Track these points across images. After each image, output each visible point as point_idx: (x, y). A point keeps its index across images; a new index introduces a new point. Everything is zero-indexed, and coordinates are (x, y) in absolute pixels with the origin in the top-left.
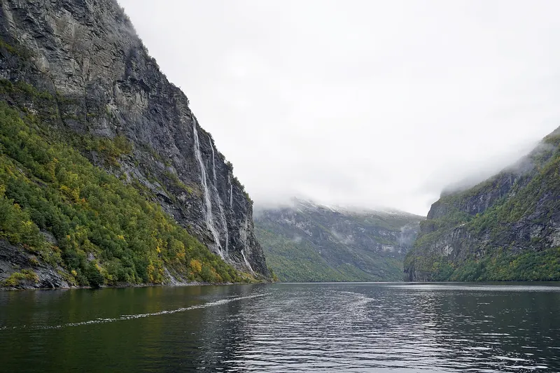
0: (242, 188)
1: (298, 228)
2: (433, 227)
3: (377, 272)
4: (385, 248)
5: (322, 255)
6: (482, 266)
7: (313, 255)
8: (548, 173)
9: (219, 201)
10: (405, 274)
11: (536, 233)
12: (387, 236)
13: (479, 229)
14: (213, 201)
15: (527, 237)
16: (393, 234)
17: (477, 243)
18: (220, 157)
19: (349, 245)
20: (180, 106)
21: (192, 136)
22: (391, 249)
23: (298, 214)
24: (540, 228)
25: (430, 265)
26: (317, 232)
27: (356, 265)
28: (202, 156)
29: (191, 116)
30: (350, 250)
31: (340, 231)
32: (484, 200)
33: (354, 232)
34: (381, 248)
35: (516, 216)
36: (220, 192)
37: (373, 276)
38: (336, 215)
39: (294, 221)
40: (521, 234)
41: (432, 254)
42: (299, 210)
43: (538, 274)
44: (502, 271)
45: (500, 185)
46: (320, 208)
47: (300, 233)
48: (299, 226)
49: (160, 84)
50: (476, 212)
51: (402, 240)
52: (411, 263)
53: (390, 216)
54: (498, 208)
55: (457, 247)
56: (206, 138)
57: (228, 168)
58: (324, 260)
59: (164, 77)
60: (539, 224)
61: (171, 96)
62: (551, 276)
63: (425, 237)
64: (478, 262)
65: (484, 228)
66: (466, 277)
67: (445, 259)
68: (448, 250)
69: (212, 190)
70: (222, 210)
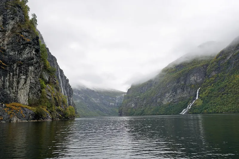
0: (71, 86)
1: (79, 97)
2: (128, 97)
3: (108, 113)
4: (111, 104)
5: (88, 107)
6: (143, 110)
7: (85, 107)
8: (163, 82)
9: (66, 92)
10: (119, 114)
11: (159, 100)
12: (112, 99)
13: (143, 98)
14: (64, 92)
15: (156, 101)
16: (114, 99)
17: (142, 103)
18: (65, 77)
19: (98, 103)
20: (55, 62)
21: (58, 71)
22: (113, 104)
23: (79, 91)
24: (160, 99)
25: (127, 111)
26: (86, 98)
27: (100, 110)
28: (61, 78)
29: (58, 65)
30: (98, 105)
31: (94, 97)
32: (145, 88)
33: (100, 98)
34: (109, 104)
35: (154, 95)
36: (65, 88)
37: (106, 114)
38: (93, 91)
39: (78, 94)
40: (155, 101)
41: (128, 107)
42: (80, 90)
43: (158, 113)
44: (149, 112)
45: (149, 84)
46: (87, 89)
47: (80, 98)
48: (79, 95)
49: (49, 56)
50: (142, 92)
51: (117, 101)
52: (121, 110)
53: (113, 92)
54: (149, 91)
55: (136, 104)
56: (61, 71)
57: (68, 81)
58: (89, 109)
59: (50, 53)
60: (159, 97)
61: (52, 59)
62: (162, 113)
63: (126, 101)
64: (142, 109)
65: (144, 99)
66: (138, 114)
67: (132, 108)
68: (133, 105)
69: (63, 88)
70: (66, 94)
